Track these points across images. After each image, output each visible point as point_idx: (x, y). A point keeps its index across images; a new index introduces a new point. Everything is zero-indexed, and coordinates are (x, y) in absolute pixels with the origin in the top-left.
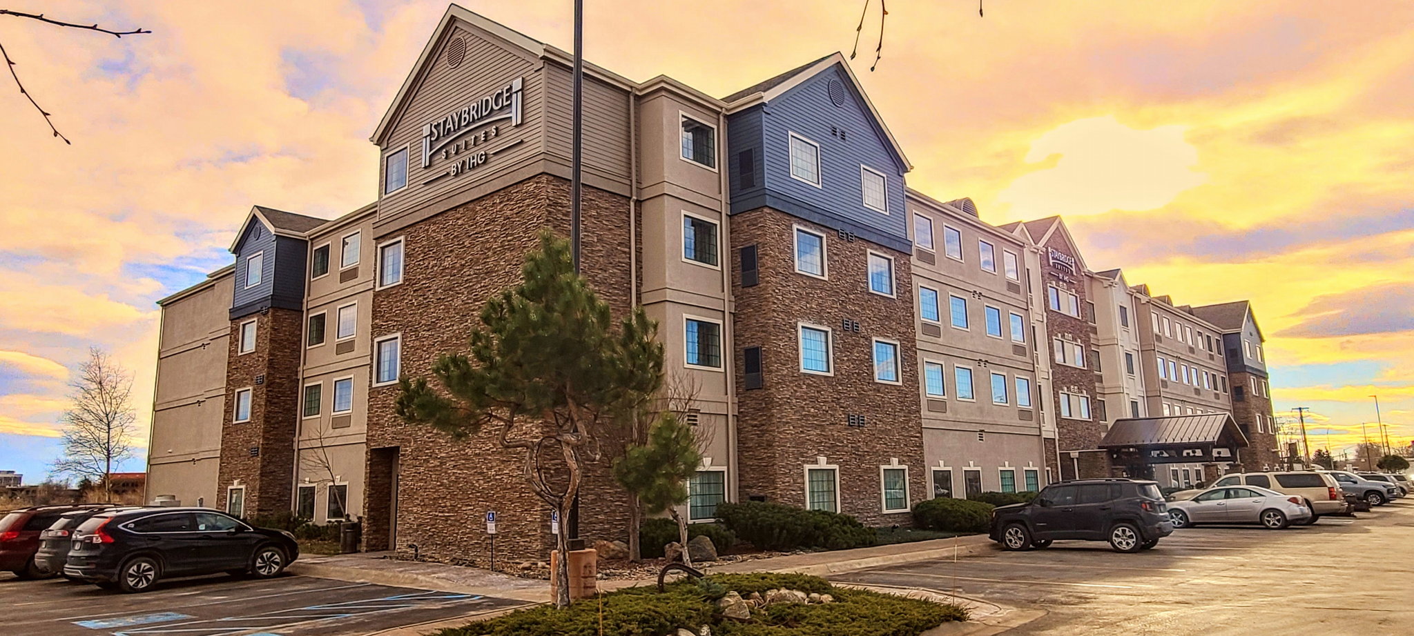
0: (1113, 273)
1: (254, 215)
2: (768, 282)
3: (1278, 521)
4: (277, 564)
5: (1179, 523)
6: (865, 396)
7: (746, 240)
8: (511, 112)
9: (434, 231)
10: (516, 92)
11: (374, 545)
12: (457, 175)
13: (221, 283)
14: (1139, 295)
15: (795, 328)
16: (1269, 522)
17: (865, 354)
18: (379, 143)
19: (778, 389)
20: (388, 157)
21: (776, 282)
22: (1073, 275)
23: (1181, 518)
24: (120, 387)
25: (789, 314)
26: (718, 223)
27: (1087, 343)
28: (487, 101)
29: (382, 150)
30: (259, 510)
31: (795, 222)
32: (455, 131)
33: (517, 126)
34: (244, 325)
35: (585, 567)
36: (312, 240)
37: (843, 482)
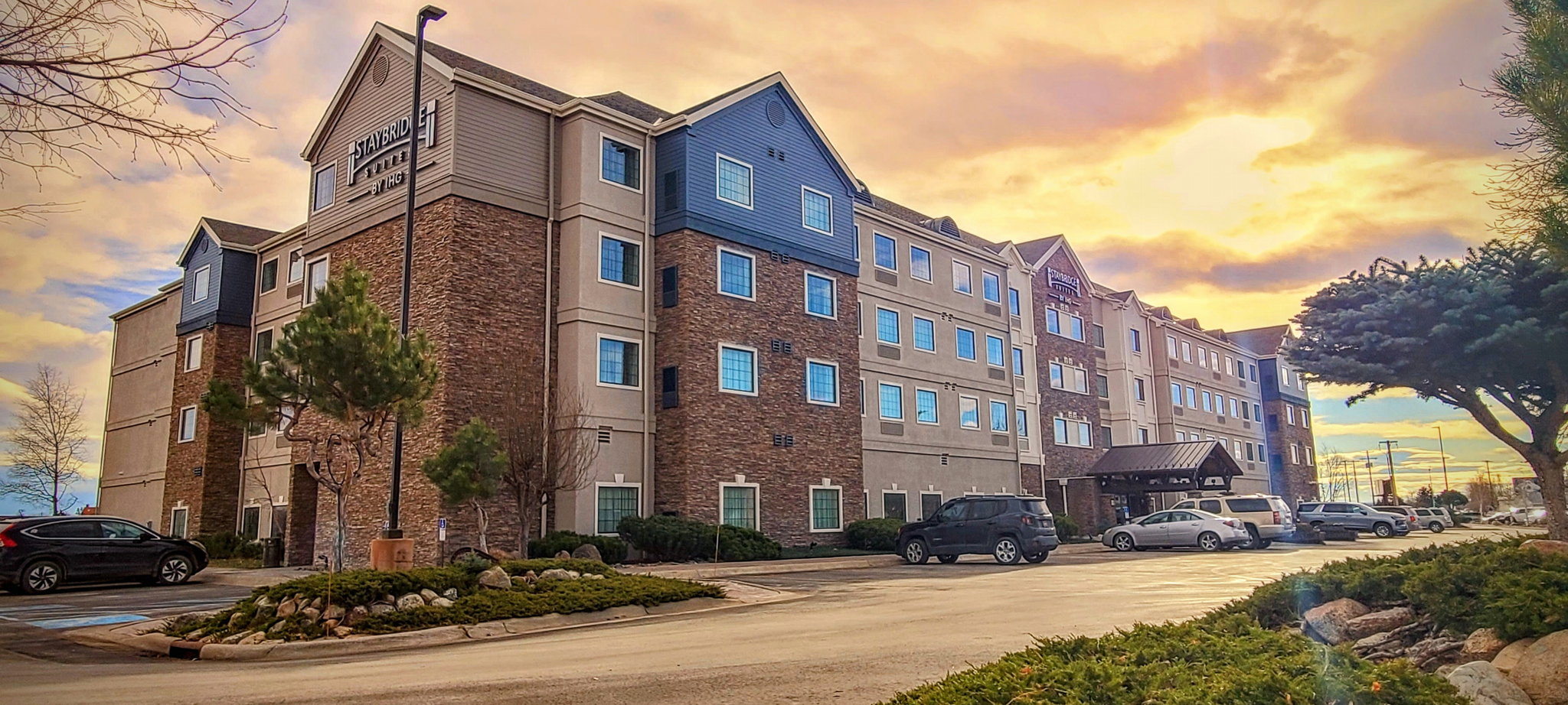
0: (1125, 296)
1: (202, 227)
2: (686, 303)
3: (1214, 543)
4: (184, 571)
5: (1125, 546)
6: (795, 416)
7: (668, 261)
8: (424, 134)
9: (356, 249)
10: (430, 114)
11: (297, 560)
12: (377, 194)
13: (173, 297)
14: (1154, 319)
15: (715, 348)
16: (1205, 544)
17: (797, 375)
18: (310, 158)
19: (692, 408)
20: (317, 173)
21: (695, 303)
22: (1077, 296)
23: (1127, 542)
24: (70, 406)
25: (707, 334)
26: (640, 243)
27: (1091, 368)
28: (405, 121)
29: (313, 166)
30: (202, 531)
31: (720, 244)
32: (376, 149)
33: (430, 147)
34: (191, 341)
35: (399, 553)
36: (261, 253)
37: (764, 500)
